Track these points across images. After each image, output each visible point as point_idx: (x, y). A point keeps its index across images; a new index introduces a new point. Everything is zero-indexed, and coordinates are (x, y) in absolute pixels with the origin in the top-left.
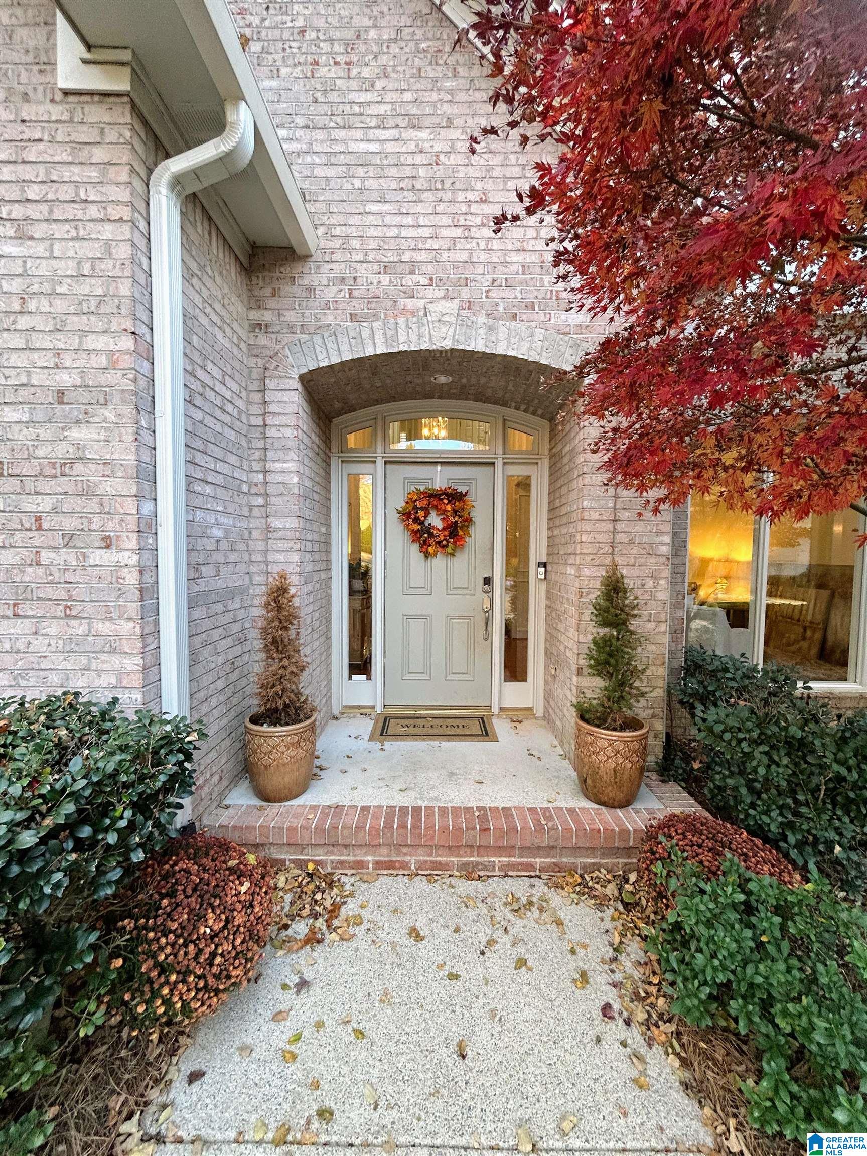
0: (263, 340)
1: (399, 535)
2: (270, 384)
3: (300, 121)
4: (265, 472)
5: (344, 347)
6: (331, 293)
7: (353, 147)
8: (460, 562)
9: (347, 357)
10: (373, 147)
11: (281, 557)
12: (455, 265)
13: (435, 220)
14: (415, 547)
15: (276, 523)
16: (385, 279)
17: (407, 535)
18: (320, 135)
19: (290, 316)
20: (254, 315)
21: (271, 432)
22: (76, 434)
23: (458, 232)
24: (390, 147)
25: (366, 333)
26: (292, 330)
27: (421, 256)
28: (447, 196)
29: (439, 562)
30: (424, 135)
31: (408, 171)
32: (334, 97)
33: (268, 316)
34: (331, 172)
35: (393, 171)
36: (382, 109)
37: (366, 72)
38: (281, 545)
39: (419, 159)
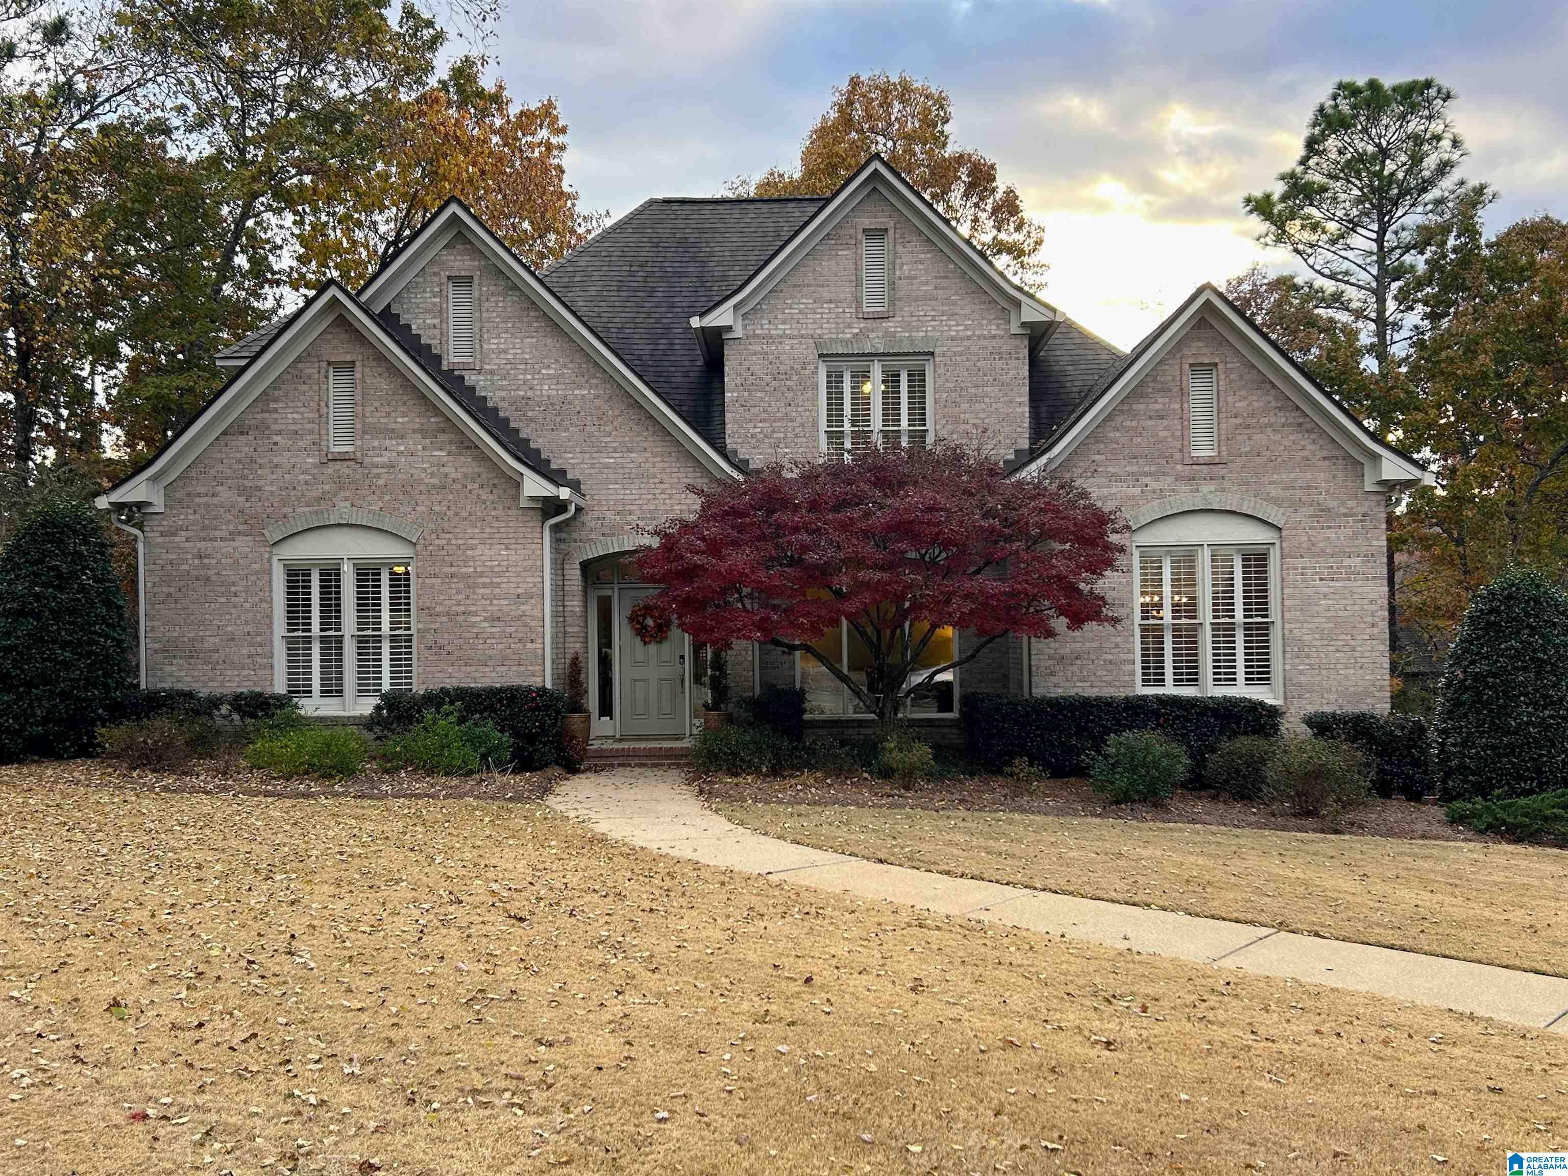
0: (562, 546)
1: (628, 632)
2: (566, 566)
3: (578, 450)
4: (564, 606)
5: (600, 549)
6: (593, 524)
7: (603, 461)
8: (666, 645)
9: (601, 553)
10: (612, 461)
11: (571, 645)
12: (650, 511)
13: (639, 491)
14: (638, 639)
15: (569, 629)
16: (618, 517)
17: (633, 632)
18: (587, 456)
19: (575, 535)
20: (558, 535)
21: (566, 588)
22: (522, 607)
23: (651, 497)
24: (619, 460)
25: (609, 543)
26: (575, 541)
27: (635, 508)
28: (645, 481)
29: (652, 648)
30: (634, 455)
31: (627, 470)
32: (593, 439)
33: (564, 535)
34: (592, 471)
35: (621, 471)
36: (615, 445)
37: (607, 429)
38: (572, 639)
39: (631, 465)
